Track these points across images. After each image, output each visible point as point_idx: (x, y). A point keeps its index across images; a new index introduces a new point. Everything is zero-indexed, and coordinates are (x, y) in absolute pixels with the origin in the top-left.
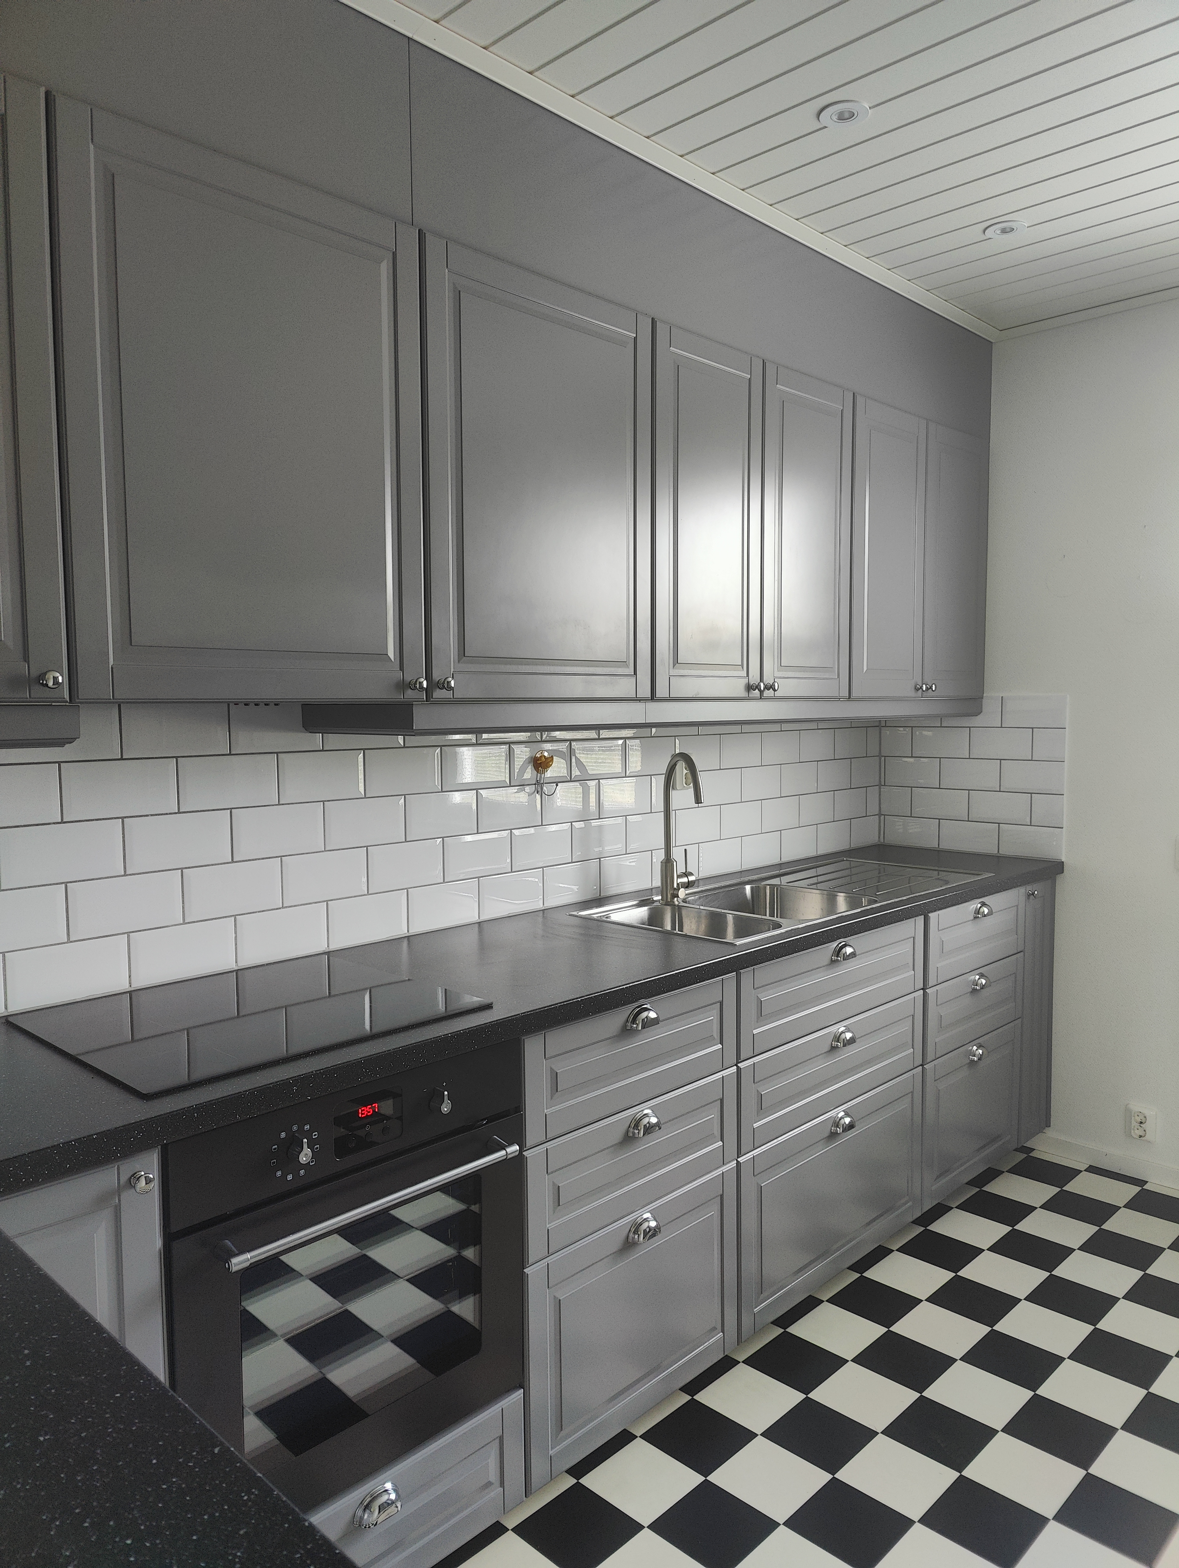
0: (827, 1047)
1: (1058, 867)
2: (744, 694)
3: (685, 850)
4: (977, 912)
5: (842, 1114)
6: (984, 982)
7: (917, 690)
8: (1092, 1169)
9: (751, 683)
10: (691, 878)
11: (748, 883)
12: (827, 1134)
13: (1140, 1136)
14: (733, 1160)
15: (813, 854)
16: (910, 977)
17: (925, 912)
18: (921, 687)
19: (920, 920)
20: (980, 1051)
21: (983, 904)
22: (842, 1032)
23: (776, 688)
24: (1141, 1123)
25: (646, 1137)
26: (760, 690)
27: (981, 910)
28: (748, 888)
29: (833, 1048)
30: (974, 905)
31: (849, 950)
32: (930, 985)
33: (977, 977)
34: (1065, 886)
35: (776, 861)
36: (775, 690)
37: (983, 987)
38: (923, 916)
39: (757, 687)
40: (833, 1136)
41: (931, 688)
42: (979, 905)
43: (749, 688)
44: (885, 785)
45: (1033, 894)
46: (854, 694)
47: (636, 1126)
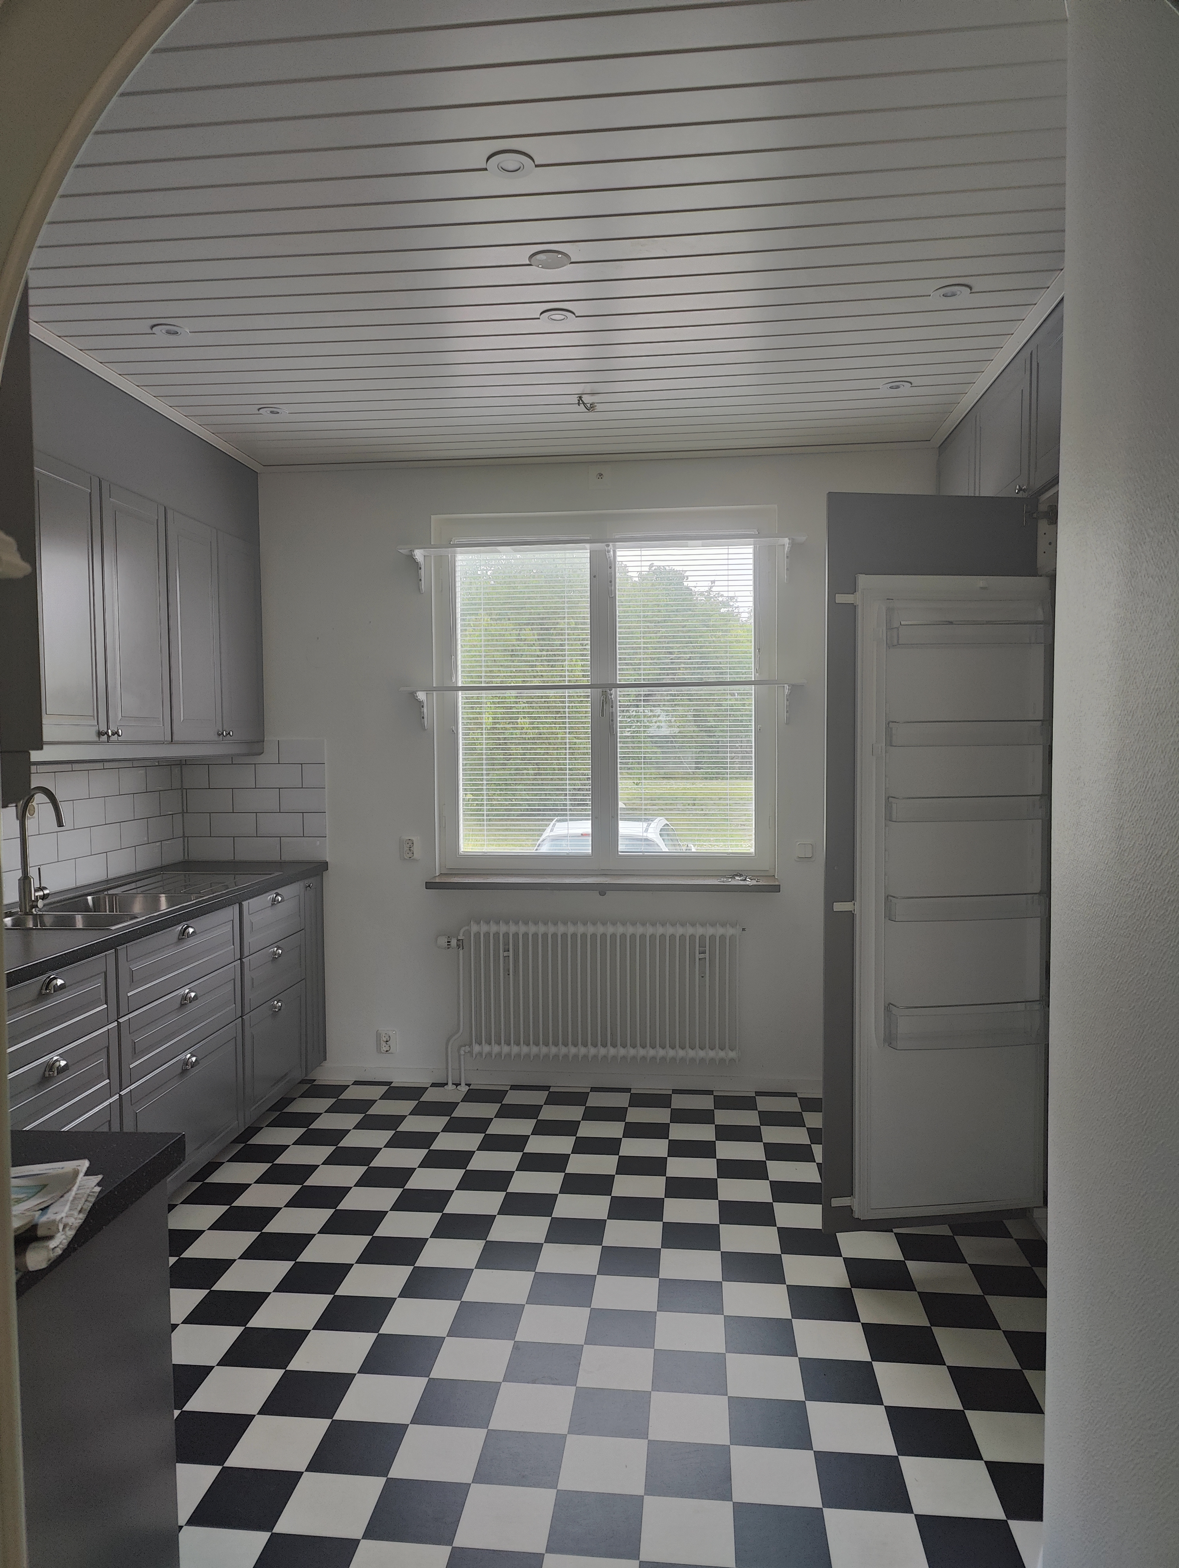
0: (178, 1005)
1: (323, 866)
2: (96, 739)
3: (39, 869)
4: (274, 900)
5: (189, 1055)
6: (280, 951)
7: (219, 735)
8: (356, 1083)
9: (101, 730)
10: (46, 892)
11: (89, 894)
12: (180, 1071)
13: (387, 1051)
14: (116, 1094)
15: (133, 871)
16: (230, 951)
17: (238, 900)
18: (223, 733)
19: (237, 906)
20: (280, 1004)
21: (277, 894)
22: (188, 993)
23: (120, 734)
24: (387, 1041)
25: (59, 1075)
26: (109, 736)
27: (277, 898)
28: (89, 898)
29: (182, 1005)
30: (271, 896)
31: (191, 930)
32: (245, 955)
33: (276, 949)
34: (330, 878)
35: (104, 878)
36: (119, 736)
37: (280, 955)
38: (238, 905)
39: (107, 733)
40: (184, 1071)
41: (229, 733)
42: (275, 895)
43: (100, 734)
44: (187, 812)
45: (309, 886)
46: (175, 738)
47: (51, 1070)
